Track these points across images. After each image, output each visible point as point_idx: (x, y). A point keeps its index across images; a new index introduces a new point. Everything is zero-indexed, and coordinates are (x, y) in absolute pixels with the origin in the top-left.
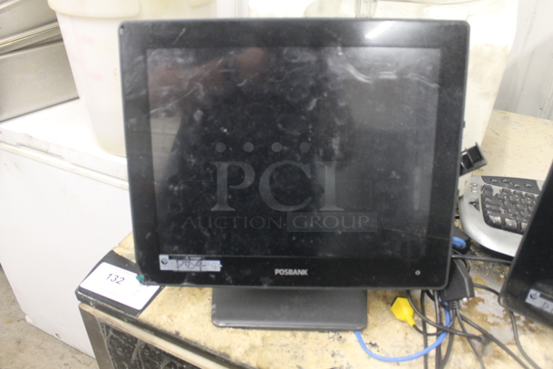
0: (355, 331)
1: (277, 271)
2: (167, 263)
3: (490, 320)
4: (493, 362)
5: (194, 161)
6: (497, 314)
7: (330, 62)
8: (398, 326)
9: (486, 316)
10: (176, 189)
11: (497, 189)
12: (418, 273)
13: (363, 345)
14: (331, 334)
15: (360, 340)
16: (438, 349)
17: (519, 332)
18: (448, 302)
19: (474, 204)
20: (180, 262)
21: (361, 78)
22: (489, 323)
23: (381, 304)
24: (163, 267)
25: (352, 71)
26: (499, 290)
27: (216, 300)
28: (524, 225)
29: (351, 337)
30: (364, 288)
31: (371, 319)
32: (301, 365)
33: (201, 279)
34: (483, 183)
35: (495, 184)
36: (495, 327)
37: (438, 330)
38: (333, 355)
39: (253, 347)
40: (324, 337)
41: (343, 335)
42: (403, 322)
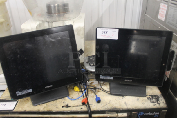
0: (67, 96)
1: (46, 87)
2: (18, 94)
3: (96, 85)
4: (98, 93)
5: (20, 67)
7: (46, 39)
8: (76, 93)
10: (17, 75)
11: (91, 58)
13: (70, 99)
14: (62, 99)
15: (69, 98)
16: (85, 93)
17: (102, 86)
18: (85, 83)
19: (87, 63)
20: (22, 92)
21: (53, 40)
23: (71, 90)
24: (18, 95)
25: (51, 39)
26: (94, 78)
27: (32, 100)
28: (95, 64)
29: (67, 98)
30: (66, 86)
31: (70, 93)
32: (57, 107)
33: (28, 95)
34: (88, 58)
35: (91, 57)
37: (84, 89)
38: (64, 103)
39: (45, 107)
40: (61, 100)
41: (65, 98)
42: (77, 91)
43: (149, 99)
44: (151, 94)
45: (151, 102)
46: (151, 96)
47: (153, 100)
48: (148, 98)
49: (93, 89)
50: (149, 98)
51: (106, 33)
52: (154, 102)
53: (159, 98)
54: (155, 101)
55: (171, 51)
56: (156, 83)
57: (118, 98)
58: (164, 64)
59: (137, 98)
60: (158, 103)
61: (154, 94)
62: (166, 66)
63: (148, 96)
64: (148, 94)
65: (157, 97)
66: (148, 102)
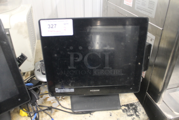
4: (55, 114)
6: (53, 99)
8: (24, 118)
9: (50, 101)
12: (19, 100)
17: (60, 102)
18: (34, 103)
19: (39, 70)
22: (52, 103)
23: (17, 114)
34: (40, 63)
36: (54, 103)
42: (25, 116)
43: (125, 112)
44: (126, 104)
45: (128, 116)
46: (127, 105)
47: (130, 112)
48: (123, 111)
49: (47, 109)
50: (125, 109)
51: (54, 26)
52: (131, 115)
53: (137, 107)
54: (132, 113)
55: (147, 44)
56: (131, 89)
57: (84, 117)
58: (139, 63)
59: (108, 112)
60: (137, 116)
61: (130, 103)
62: (143, 65)
63: (123, 108)
64: (123, 104)
65: (134, 106)
66: (124, 116)
